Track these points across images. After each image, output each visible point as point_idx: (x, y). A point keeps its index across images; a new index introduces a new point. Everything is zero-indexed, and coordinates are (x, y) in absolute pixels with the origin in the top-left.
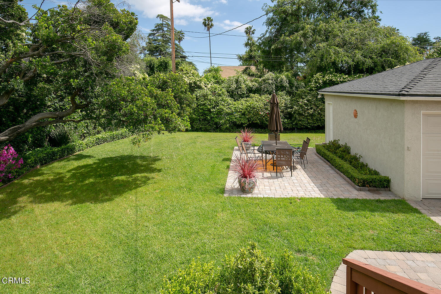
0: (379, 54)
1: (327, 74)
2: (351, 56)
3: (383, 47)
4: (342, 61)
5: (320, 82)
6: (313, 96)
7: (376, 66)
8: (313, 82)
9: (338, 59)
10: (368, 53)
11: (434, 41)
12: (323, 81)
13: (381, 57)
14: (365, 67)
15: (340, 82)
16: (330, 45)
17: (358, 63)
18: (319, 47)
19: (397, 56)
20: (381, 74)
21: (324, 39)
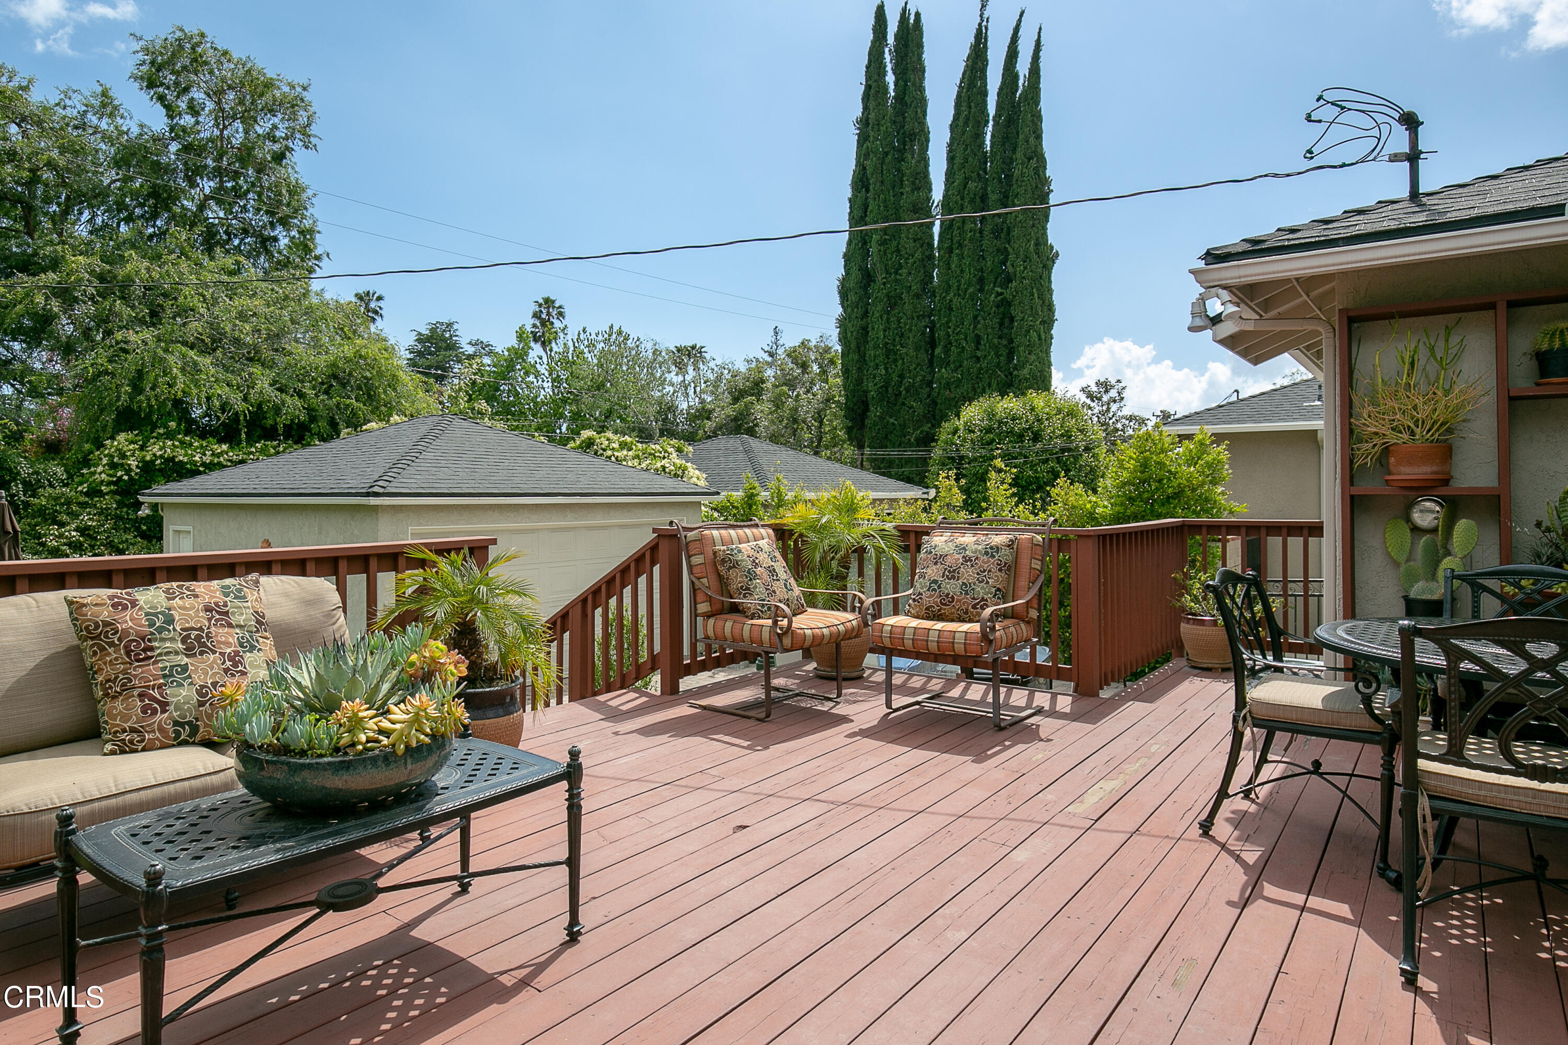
0: (322, 383)
1: (156, 438)
2: (238, 384)
3: (334, 365)
4: (208, 398)
5: (129, 465)
6: (100, 514)
7: (313, 419)
8: (104, 466)
9: (195, 391)
10: (290, 377)
11: (470, 350)
12: (143, 460)
13: (326, 392)
14: (282, 420)
15: (201, 465)
16: (167, 341)
17: (260, 406)
18: (126, 342)
19: (369, 396)
20: (328, 445)
21: (144, 316)
